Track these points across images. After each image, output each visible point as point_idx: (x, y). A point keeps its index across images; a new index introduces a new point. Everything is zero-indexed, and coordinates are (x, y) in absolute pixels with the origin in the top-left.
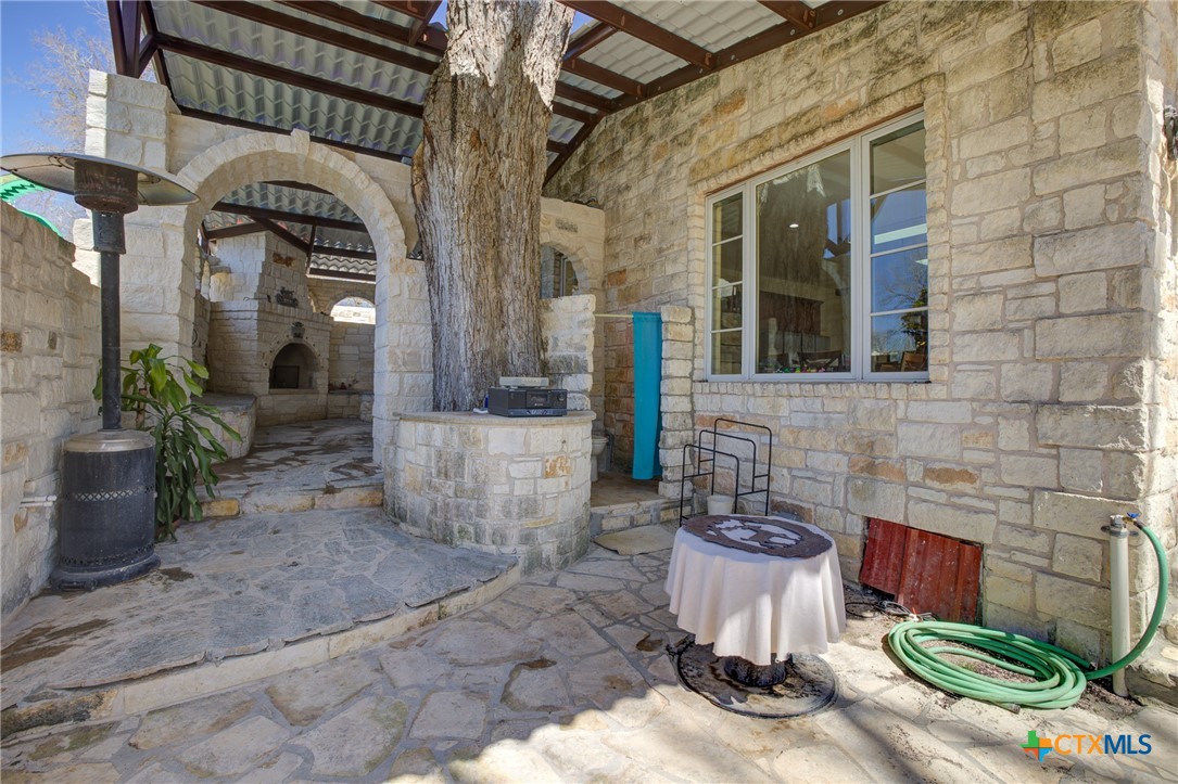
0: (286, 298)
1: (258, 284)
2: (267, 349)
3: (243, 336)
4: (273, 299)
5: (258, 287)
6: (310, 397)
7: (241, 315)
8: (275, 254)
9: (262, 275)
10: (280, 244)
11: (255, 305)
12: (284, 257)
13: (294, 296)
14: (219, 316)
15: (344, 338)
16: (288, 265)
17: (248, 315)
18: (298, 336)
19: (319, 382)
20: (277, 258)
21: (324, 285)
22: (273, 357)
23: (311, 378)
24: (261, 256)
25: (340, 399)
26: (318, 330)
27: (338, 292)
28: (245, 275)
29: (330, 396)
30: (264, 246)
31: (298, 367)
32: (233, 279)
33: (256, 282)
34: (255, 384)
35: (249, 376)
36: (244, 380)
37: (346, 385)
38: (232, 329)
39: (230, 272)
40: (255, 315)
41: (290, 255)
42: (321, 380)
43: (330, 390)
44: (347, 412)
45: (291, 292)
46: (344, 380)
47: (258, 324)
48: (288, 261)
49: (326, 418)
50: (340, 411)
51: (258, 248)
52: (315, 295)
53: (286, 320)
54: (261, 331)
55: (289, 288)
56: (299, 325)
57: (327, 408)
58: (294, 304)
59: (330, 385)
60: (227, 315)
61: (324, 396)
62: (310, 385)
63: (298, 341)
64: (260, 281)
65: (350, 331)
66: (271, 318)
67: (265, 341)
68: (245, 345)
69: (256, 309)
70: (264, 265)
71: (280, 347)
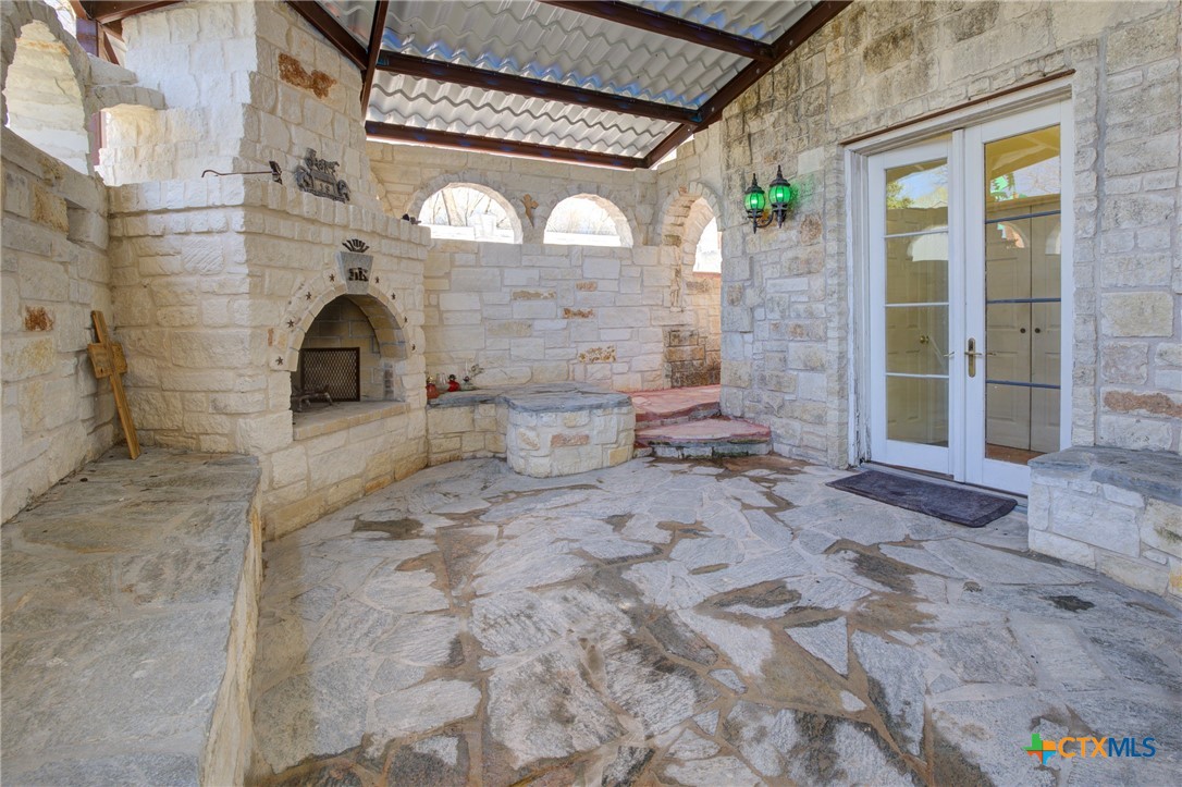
0: (319, 177)
1: (241, 134)
2: (278, 316)
3: (209, 283)
4: (288, 178)
5: (244, 143)
6: (393, 423)
7: (198, 221)
8: (284, 58)
9: (252, 110)
10: (294, 32)
11: (235, 190)
12: (309, 70)
13: (340, 176)
14: (134, 227)
15: (448, 275)
16: (320, 92)
17: (216, 219)
18: (358, 275)
19: (408, 382)
20: (291, 70)
21: (399, 157)
22: (296, 339)
23: (388, 375)
24: (245, 58)
25: (454, 418)
26: (400, 258)
27: (427, 173)
28: (203, 112)
29: (433, 412)
30: (252, 29)
31: (357, 350)
32: (173, 123)
33: (237, 130)
34: (253, 423)
35: (232, 402)
36: (219, 410)
37: (459, 380)
38: (174, 264)
39: (163, 106)
40: (238, 219)
41: (322, 68)
42: (411, 377)
43: (430, 397)
44: (470, 445)
45: (332, 165)
46: (453, 370)
47: (248, 246)
48: (319, 83)
49: (427, 466)
50: (454, 443)
51: (235, 35)
52: (381, 181)
53: (326, 235)
54: (258, 269)
55: (325, 153)
56: (357, 246)
57: (427, 442)
58: (340, 192)
59: (429, 386)
60: (155, 224)
61: (421, 413)
62: (388, 391)
63: (357, 289)
64: (248, 126)
65: (460, 258)
66: (284, 228)
67: (270, 296)
68: (215, 310)
69: (240, 200)
70: (256, 82)
71: (316, 308)
